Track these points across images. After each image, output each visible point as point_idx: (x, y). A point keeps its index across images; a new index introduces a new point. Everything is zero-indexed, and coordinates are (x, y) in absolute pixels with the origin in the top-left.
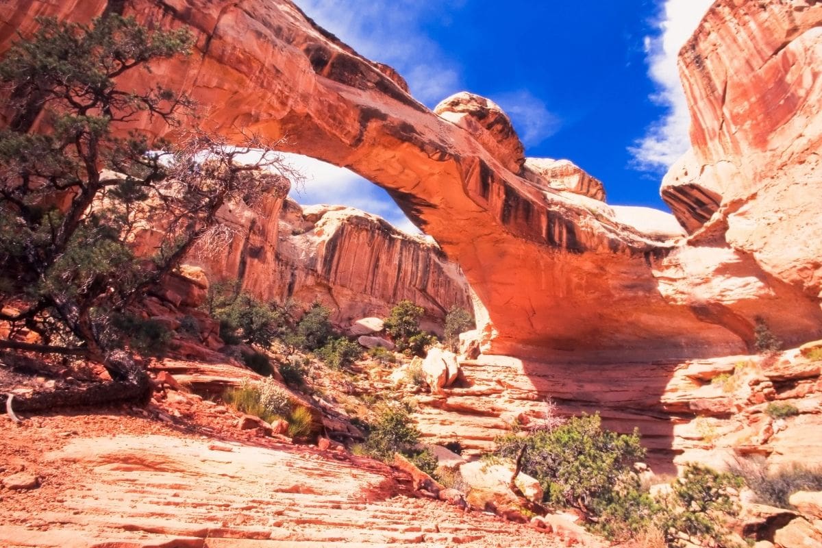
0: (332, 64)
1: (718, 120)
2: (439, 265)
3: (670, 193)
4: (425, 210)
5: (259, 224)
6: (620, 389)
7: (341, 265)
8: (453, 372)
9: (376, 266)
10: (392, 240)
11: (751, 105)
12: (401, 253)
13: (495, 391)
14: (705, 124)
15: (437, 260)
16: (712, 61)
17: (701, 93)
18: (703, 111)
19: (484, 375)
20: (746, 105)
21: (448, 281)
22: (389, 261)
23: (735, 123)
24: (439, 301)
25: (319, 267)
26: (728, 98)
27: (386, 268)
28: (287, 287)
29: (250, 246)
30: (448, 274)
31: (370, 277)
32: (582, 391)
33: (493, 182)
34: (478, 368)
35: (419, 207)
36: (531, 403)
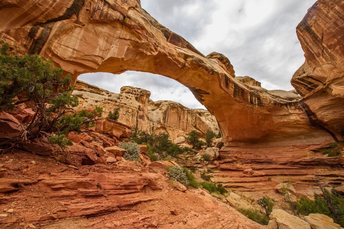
0: (171, 38)
1: (321, 49)
2: (200, 118)
3: (296, 81)
4: (204, 95)
5: (141, 107)
6: (283, 157)
7: (168, 120)
8: (218, 154)
9: (180, 119)
10: (184, 110)
11: (338, 40)
12: (187, 115)
13: (234, 161)
14: (314, 51)
15: (199, 116)
16: (315, 27)
17: (310, 40)
18: (312, 47)
19: (230, 155)
20: (336, 40)
21: (203, 123)
22: (184, 117)
23: (330, 48)
24: (200, 129)
25: (162, 121)
26: (324, 40)
27: (183, 120)
28: (152, 128)
29: (139, 115)
30: (203, 120)
31: (178, 123)
32: (267, 159)
33: (230, 82)
34: (226, 152)
35: (202, 94)
36: (250, 164)
